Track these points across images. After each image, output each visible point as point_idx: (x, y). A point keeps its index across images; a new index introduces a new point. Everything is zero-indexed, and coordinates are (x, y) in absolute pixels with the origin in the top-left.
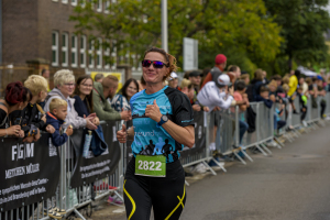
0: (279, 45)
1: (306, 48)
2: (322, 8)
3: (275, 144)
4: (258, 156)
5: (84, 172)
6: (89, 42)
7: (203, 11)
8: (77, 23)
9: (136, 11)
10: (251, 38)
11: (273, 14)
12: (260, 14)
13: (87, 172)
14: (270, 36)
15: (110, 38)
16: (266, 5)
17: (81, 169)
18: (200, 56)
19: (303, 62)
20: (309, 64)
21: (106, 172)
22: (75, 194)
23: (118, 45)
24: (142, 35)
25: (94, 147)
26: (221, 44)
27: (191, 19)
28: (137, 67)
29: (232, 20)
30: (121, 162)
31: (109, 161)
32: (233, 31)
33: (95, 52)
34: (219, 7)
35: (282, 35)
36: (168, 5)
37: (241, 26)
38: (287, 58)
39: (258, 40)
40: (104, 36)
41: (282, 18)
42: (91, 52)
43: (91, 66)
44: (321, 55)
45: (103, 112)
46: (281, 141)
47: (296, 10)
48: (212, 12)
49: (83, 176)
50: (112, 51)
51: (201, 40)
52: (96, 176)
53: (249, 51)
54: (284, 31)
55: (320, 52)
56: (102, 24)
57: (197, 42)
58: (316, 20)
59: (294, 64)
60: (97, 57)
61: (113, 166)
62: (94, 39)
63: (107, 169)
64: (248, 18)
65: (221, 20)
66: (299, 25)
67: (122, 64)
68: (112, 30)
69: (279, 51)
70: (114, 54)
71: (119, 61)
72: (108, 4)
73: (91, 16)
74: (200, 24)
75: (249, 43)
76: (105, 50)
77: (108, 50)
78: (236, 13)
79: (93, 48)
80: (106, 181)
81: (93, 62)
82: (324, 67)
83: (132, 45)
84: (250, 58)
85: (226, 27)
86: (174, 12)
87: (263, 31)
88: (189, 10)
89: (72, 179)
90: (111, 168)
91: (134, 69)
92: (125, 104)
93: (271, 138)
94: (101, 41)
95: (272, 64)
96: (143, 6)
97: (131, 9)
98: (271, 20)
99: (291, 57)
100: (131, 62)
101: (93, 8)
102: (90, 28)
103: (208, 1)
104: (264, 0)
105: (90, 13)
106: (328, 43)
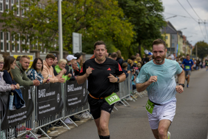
0: (132, 36)
1: (149, 38)
2: (159, 13)
3: (131, 99)
4: (121, 107)
5: (10, 119)
6: (12, 35)
7: (85, 16)
8: (4, 24)
9: (42, 15)
10: (115, 32)
11: (128, 17)
12: (120, 17)
13: (12, 119)
14: (127, 31)
15: (25, 33)
16: (124, 11)
17: (8, 117)
18: (83, 44)
19: (148, 47)
20: (151, 49)
21: (24, 119)
22: (4, 134)
23: (30, 37)
24: (46, 31)
25: (16, 103)
26: (96, 36)
27: (77, 20)
28: (43, 51)
29: (103, 21)
30: (34, 113)
31: (26, 112)
32: (104, 28)
33: (16, 42)
34: (94, 13)
35: (134, 30)
36: (62, 12)
37: (109, 25)
38: (138, 45)
39: (119, 34)
40: (21, 32)
41: (134, 19)
42: (13, 42)
43: (14, 51)
45: (22, 80)
46: (135, 97)
47: (143, 15)
48: (90, 16)
49: (9, 122)
50: (26, 42)
51: (83, 34)
52: (18, 122)
53: (114, 41)
54: (136, 28)
56: (20, 24)
57: (81, 35)
58: (155, 21)
59: (142, 48)
60: (17, 45)
61: (29, 115)
62: (15, 33)
63: (25, 117)
64: (113, 20)
65: (96, 21)
66: (145, 24)
67: (34, 50)
68: (26, 28)
69: (133, 40)
70: (28, 43)
71: (31, 48)
72: (24, 11)
73: (13, 19)
74: (83, 24)
75: (114, 36)
76: (22, 40)
77: (24, 41)
78: (105, 16)
79: (14, 39)
80: (24, 125)
81: (14, 48)
83: (39, 37)
84: (115, 45)
85: (99, 26)
86: (66, 16)
87: (123, 28)
88: (76, 15)
89: (2, 124)
90: (28, 117)
91: (41, 53)
92: (36, 75)
93: (129, 95)
94: (19, 35)
95: (128, 48)
96: (46, 12)
97: (38, 14)
98: (127, 21)
99: (140, 44)
100: (40, 49)
101: (14, 14)
102: (12, 27)
103: (87, 9)
104: (123, 8)
105: (12, 17)
106: (163, 35)
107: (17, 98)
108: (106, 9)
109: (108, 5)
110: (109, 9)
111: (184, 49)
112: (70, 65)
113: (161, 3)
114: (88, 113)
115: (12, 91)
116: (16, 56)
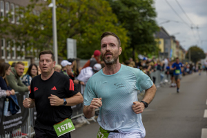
0: (126, 41)
2: (152, 19)
5: (5, 125)
6: (7, 42)
7: (79, 22)
9: (36, 22)
11: (122, 23)
12: (114, 23)
13: (8, 125)
14: (121, 37)
15: (20, 40)
16: (118, 17)
18: (78, 50)
19: (141, 52)
20: (145, 53)
21: (20, 125)
23: (25, 44)
24: (40, 37)
25: (11, 109)
26: (90, 42)
27: (72, 26)
29: (97, 27)
30: (29, 118)
31: (21, 118)
32: (98, 34)
33: (11, 48)
34: (88, 19)
35: (128, 35)
36: (57, 18)
37: (103, 30)
38: (131, 50)
40: (16, 38)
41: (128, 25)
42: (8, 49)
43: (9, 58)
44: (152, 48)
45: (17, 86)
47: (136, 20)
48: (84, 22)
49: (5, 128)
50: (22, 48)
51: (78, 40)
52: (13, 127)
54: (129, 33)
55: (152, 46)
56: (15, 31)
57: (75, 41)
58: (148, 26)
59: (136, 53)
60: (12, 52)
61: (24, 121)
62: (10, 40)
63: (20, 122)
64: (107, 25)
65: (90, 27)
66: (138, 29)
67: (29, 56)
68: (21, 34)
69: (127, 46)
70: (23, 50)
71: (26, 54)
72: (18, 18)
73: (8, 26)
74: (77, 30)
76: (17, 47)
77: (19, 47)
78: (99, 22)
79: (9, 46)
80: (20, 130)
81: (10, 55)
82: (155, 55)
83: (34, 44)
85: (93, 31)
86: (60, 23)
88: (70, 21)
91: (36, 59)
94: (14, 42)
96: (41, 19)
97: (33, 21)
98: (121, 26)
99: (134, 49)
100: (34, 55)
101: (9, 21)
102: (7, 34)
103: (81, 15)
104: (117, 14)
105: (7, 24)
106: (156, 40)
107: (12, 103)
108: (100, 15)
109: (101, 11)
110: (103, 15)
111: (178, 53)
112: (65, 71)
113: (154, 9)
114: (83, 118)
115: (7, 97)
116: (11, 63)
